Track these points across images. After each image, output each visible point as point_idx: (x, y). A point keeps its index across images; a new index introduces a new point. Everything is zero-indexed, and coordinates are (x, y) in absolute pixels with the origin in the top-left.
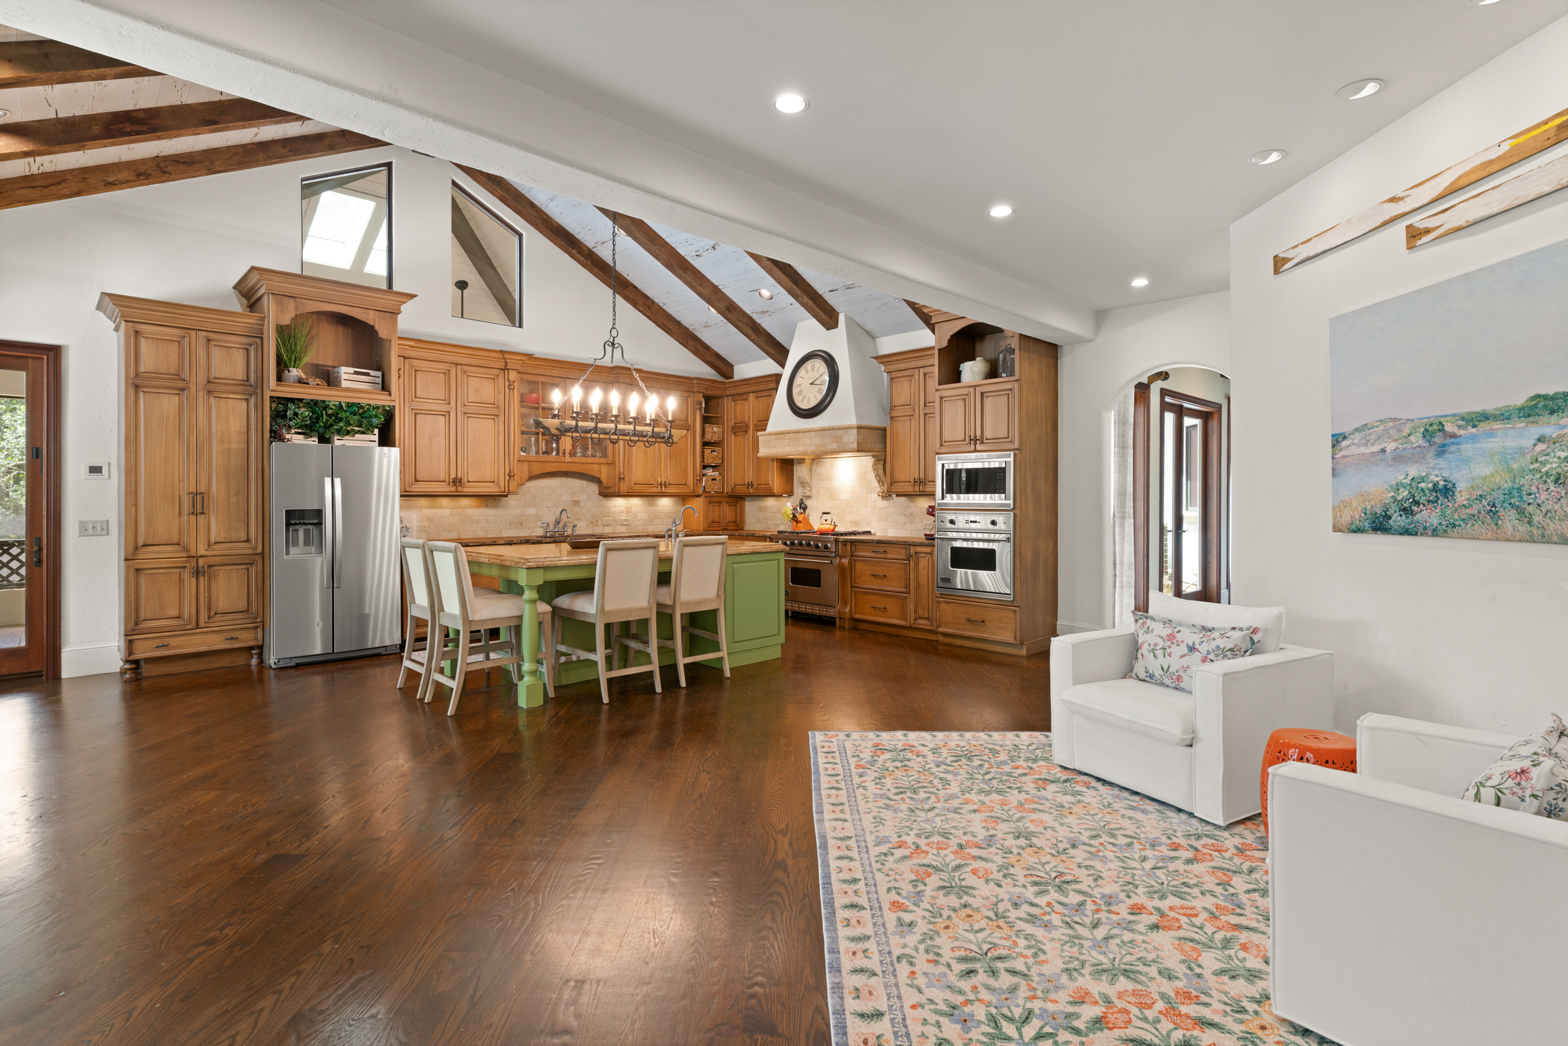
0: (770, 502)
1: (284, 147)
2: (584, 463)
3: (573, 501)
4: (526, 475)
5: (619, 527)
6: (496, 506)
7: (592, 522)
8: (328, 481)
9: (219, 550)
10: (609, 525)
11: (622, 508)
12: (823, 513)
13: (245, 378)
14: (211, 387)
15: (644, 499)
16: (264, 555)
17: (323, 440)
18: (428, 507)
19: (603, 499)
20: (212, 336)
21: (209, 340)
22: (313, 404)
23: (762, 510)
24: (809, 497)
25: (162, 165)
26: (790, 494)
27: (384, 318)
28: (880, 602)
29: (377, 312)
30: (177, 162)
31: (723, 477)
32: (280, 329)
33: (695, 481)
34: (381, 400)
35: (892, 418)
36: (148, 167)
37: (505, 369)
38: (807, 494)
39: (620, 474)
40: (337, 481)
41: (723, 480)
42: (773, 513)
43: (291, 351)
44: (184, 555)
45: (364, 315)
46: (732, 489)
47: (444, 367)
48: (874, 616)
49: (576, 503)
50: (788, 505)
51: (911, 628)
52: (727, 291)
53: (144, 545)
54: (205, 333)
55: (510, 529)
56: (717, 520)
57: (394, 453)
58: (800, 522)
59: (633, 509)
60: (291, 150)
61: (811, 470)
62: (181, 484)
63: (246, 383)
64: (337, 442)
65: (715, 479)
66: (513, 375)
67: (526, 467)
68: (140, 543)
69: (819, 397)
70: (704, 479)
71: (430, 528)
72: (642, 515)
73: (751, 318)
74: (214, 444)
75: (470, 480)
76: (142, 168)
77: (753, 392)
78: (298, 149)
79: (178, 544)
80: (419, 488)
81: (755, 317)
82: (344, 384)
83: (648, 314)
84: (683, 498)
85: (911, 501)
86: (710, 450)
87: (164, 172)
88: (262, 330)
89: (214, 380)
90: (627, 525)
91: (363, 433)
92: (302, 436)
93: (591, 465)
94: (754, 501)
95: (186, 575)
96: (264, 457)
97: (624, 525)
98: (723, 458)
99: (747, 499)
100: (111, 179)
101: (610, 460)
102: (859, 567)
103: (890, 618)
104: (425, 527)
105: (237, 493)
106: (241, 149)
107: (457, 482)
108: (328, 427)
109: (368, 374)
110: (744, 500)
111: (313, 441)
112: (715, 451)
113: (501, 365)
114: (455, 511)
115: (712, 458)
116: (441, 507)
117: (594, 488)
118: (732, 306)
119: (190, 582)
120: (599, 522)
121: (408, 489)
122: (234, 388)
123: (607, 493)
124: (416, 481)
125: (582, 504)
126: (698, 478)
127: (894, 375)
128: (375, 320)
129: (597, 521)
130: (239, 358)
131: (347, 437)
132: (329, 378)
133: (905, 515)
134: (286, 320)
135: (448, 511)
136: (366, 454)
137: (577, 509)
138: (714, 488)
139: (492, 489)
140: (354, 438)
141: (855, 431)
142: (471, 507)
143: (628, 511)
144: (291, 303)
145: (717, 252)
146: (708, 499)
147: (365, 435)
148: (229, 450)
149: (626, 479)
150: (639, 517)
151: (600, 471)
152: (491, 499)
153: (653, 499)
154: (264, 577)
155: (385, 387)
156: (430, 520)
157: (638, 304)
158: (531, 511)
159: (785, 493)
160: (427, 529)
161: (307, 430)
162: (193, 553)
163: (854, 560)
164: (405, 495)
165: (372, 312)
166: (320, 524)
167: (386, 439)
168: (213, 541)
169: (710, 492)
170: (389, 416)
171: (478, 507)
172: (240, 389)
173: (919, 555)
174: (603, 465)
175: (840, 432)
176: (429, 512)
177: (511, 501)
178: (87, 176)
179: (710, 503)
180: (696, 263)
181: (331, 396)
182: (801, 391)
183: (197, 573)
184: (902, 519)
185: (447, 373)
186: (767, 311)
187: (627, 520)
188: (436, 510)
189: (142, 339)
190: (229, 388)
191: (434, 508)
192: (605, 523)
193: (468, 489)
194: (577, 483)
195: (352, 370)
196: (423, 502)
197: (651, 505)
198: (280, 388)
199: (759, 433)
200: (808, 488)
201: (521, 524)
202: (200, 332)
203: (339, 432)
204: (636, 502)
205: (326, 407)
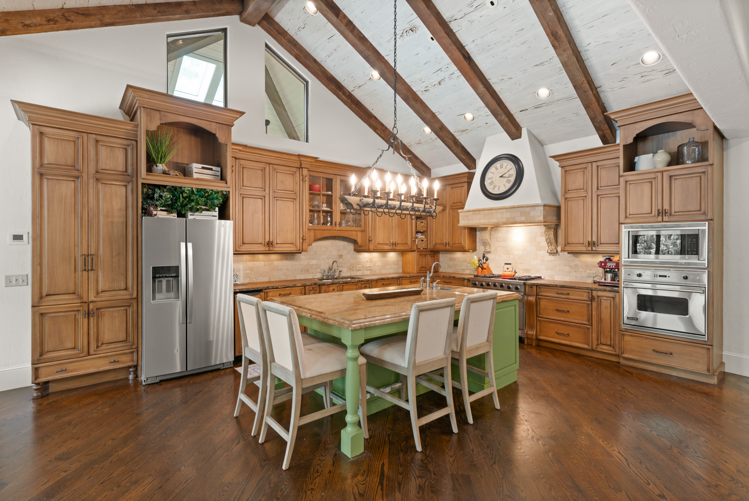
0: (459, 255)
1: (155, 9)
2: (347, 231)
3: (338, 255)
4: (312, 238)
5: (366, 271)
6: (292, 259)
7: (350, 269)
8: (183, 245)
9: (105, 296)
10: (360, 270)
11: (367, 259)
12: (505, 264)
13: (124, 170)
14: (98, 176)
15: (380, 253)
16: (138, 299)
17: (180, 215)
18: (250, 261)
19: (356, 253)
20: (99, 138)
21: (97, 141)
22: (174, 190)
23: (451, 259)
24: (489, 252)
25: (66, 15)
26: (474, 250)
27: (222, 129)
28: (562, 329)
29: (218, 124)
30: (78, 13)
31: (427, 239)
32: (147, 132)
33: (412, 241)
34: (220, 187)
35: (566, 199)
36: (56, 16)
37: (300, 168)
38: (488, 251)
39: (369, 238)
40: (190, 245)
41: (427, 241)
42: (461, 262)
43: (158, 152)
44: (79, 301)
45: (209, 126)
46: (434, 247)
47: (261, 165)
48: (558, 339)
49: (341, 256)
50: (475, 258)
51: (592, 350)
52: (440, 117)
53: (47, 295)
54: (94, 136)
55: (301, 274)
56: (424, 266)
57: (228, 224)
58: (485, 269)
59: (374, 260)
60: (159, 12)
61: (490, 235)
62: (76, 248)
63: (125, 174)
64: (190, 216)
65: (423, 241)
66: (305, 172)
67: (312, 233)
68: (44, 293)
69: (508, 186)
70: (417, 240)
71: (251, 275)
72: (379, 264)
73: (453, 135)
74: (101, 218)
75: (278, 242)
76: (52, 16)
77: (449, 185)
78: (164, 12)
79: (74, 293)
80: (245, 248)
81: (457, 135)
82: (195, 176)
83: (383, 136)
84: (402, 252)
85: (575, 257)
86: (420, 222)
87: (68, 20)
88: (137, 135)
89: (101, 171)
90: (371, 270)
91: (208, 210)
92: (165, 212)
93: (351, 232)
94: (446, 254)
95: (80, 316)
96: (138, 226)
97: (369, 270)
98: (427, 227)
99: (441, 252)
100: (28, 22)
101: (363, 229)
102: (543, 303)
103: (573, 341)
104: (248, 274)
105: (118, 254)
106: (124, 8)
107: (270, 244)
108: (183, 206)
109: (211, 169)
110: (439, 253)
111: (174, 216)
112: (423, 223)
113: (298, 165)
114: (267, 263)
115: (422, 227)
116: (258, 260)
117: (351, 246)
118: (443, 127)
119: (83, 322)
120: (354, 268)
121: (238, 249)
122: (116, 177)
123: (359, 249)
124: (243, 243)
125: (344, 257)
126: (414, 240)
127: (567, 168)
128: (216, 130)
129: (353, 268)
130: (120, 155)
131: (197, 213)
132: (185, 172)
133: (570, 266)
134: (153, 127)
135: (263, 263)
136: (209, 224)
137: (341, 260)
138: (422, 246)
139: (292, 248)
140: (202, 214)
141: (542, 208)
142: (277, 260)
143: (371, 261)
144: (157, 115)
145: (441, 86)
146: (419, 253)
147: (209, 212)
148: (112, 223)
149: (373, 241)
150: (377, 265)
151: (357, 236)
152: (289, 255)
153: (385, 253)
154: (138, 315)
155: (223, 178)
156: (251, 269)
157: (377, 129)
158: (314, 262)
159: (471, 250)
160: (249, 275)
161: (169, 208)
162: (85, 299)
163: (539, 298)
164: (237, 253)
165: (214, 124)
166: (177, 276)
167: (223, 215)
168: (100, 290)
169: (420, 248)
170: (226, 198)
171: (281, 260)
172: (121, 177)
173: (600, 298)
174: (358, 232)
175: (528, 209)
176: (250, 264)
177: (303, 256)
178: (9, 18)
179: (420, 255)
180: (423, 97)
181: (186, 184)
182: (492, 182)
183: (89, 314)
184: (567, 269)
185: (263, 170)
186: (467, 130)
187: (371, 267)
188: (255, 263)
189: (46, 139)
190: (112, 177)
191: (254, 261)
192: (357, 269)
193: (277, 249)
194: (341, 243)
195: (200, 166)
197: (384, 257)
198: (149, 177)
199: (459, 211)
200: (489, 247)
201: (308, 270)
202: (89, 135)
203: (191, 209)
204: (375, 255)
205: (182, 192)
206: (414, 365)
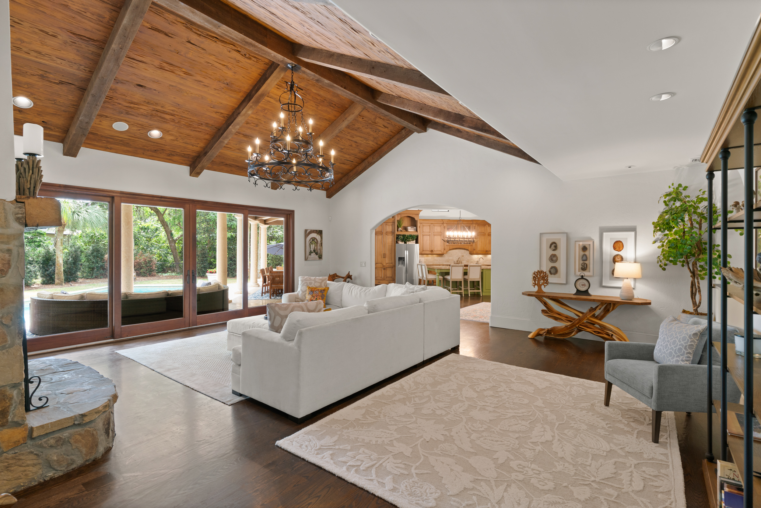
2: (464, 246)
3: (461, 256)
4: (448, 249)
6: (442, 257)
7: (467, 261)
8: (406, 251)
9: (388, 265)
11: (476, 258)
15: (483, 255)
16: (395, 266)
17: (405, 243)
19: (470, 255)
20: (387, 224)
22: (404, 236)
27: (417, 216)
29: (415, 215)
32: (398, 221)
34: (416, 234)
37: (443, 223)
39: (474, 248)
40: (408, 251)
43: (399, 224)
45: (413, 216)
47: (429, 224)
49: (463, 256)
57: (418, 245)
62: (382, 252)
63: (392, 232)
64: (408, 243)
66: (445, 225)
67: (448, 247)
68: (377, 263)
71: (427, 262)
72: (482, 260)
74: (387, 244)
75: (435, 251)
79: (382, 264)
80: (424, 252)
82: (409, 231)
88: (395, 221)
89: (387, 232)
93: (466, 246)
95: (383, 269)
96: (395, 246)
101: (471, 245)
105: (391, 254)
107: (432, 251)
108: (406, 240)
109: (413, 228)
111: (403, 243)
113: (442, 222)
114: (432, 258)
116: (429, 257)
117: (468, 252)
119: (383, 271)
122: (390, 233)
123: (471, 253)
128: (415, 217)
130: (391, 227)
132: (406, 229)
134: (398, 219)
136: (413, 245)
137: (463, 258)
139: (440, 253)
140: (411, 242)
142: (436, 257)
144: (401, 215)
147: (413, 241)
148: (389, 245)
149: (476, 250)
151: (468, 248)
152: (441, 255)
154: (395, 270)
155: (417, 231)
156: (427, 260)
158: (451, 258)
161: (402, 241)
162: (384, 265)
164: (421, 254)
166: (404, 260)
167: (417, 242)
168: (387, 263)
170: (417, 237)
171: (438, 257)
174: (469, 246)
176: (426, 258)
177: (446, 255)
181: (407, 234)
183: (384, 269)
185: (430, 226)
192: (470, 261)
193: (434, 253)
194: (463, 251)
195: (411, 227)
196: (425, 255)
197: (485, 257)
198: (398, 232)
203: (408, 241)
204: (481, 256)
205: (405, 236)
206: (451, 278)
